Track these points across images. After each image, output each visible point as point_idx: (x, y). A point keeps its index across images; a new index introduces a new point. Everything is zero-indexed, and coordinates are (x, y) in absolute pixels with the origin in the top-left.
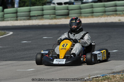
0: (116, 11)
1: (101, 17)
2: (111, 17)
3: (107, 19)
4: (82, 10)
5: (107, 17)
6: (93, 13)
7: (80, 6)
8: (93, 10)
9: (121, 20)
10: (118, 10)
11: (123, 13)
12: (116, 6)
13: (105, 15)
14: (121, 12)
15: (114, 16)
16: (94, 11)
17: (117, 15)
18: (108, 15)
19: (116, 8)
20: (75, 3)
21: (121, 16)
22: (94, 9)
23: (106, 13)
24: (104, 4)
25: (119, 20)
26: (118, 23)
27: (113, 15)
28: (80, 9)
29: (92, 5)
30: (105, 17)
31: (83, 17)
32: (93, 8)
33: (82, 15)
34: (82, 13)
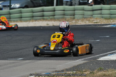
0: (43, 16)
1: (29, 22)
2: (39, 22)
3: (35, 24)
4: (11, 15)
5: (36, 21)
6: (21, 18)
7: (9, 12)
8: (21, 15)
9: (49, 25)
10: (45, 15)
11: (49, 18)
12: (43, 11)
13: (33, 20)
14: (48, 17)
15: (42, 21)
16: (23, 16)
17: (44, 19)
18: (36, 20)
19: (43, 14)
20: (3, 9)
21: (48, 21)
22: (23, 14)
23: (34, 18)
24: (32, 10)
25: (47, 25)
26: (47, 27)
27: (40, 20)
28: (10, 14)
29: (21, 10)
30: (33, 22)
31: (12, 21)
32: (21, 13)
33: (11, 19)
34: (11, 18)
